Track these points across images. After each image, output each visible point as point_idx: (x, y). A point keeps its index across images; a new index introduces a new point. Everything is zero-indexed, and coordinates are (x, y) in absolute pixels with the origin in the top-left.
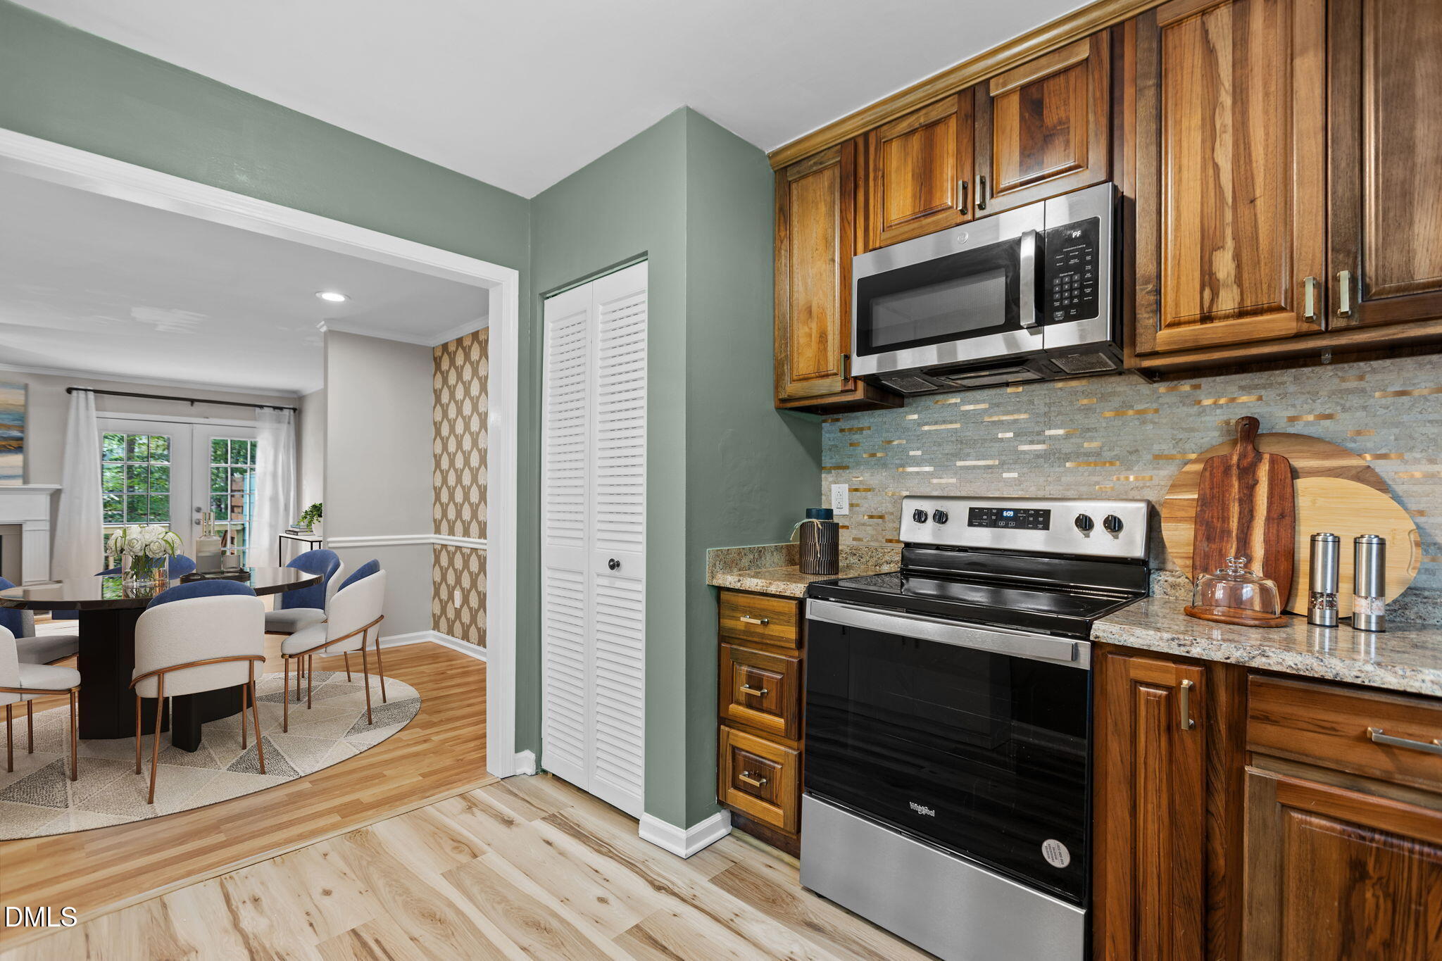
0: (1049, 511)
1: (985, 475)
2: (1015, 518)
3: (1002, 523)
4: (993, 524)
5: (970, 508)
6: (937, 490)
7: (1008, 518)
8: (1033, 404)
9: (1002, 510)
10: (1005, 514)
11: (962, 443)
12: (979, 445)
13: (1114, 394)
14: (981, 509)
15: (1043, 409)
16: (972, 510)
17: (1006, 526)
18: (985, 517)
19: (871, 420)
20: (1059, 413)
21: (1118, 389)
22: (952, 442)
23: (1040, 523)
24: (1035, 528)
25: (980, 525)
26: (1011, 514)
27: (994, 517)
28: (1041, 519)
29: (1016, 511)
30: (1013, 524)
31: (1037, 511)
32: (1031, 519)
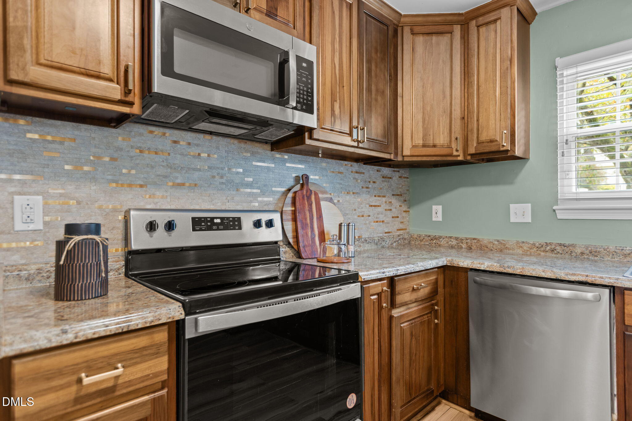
0: (240, 218)
1: (189, 194)
2: (222, 223)
3: (215, 227)
4: (209, 228)
5: (192, 218)
6: (150, 204)
7: (217, 224)
8: (219, 149)
9: (213, 219)
10: (216, 221)
11: (171, 168)
12: (184, 171)
13: (258, 153)
14: (200, 218)
15: (224, 154)
16: (193, 219)
17: (218, 229)
18: (203, 224)
19: (76, 133)
20: (233, 158)
21: (259, 151)
22: (163, 166)
23: (236, 225)
24: (234, 229)
25: (201, 230)
26: (218, 221)
27: (209, 224)
28: (236, 223)
29: (222, 219)
30: (221, 227)
31: (234, 218)
32: (231, 223)
